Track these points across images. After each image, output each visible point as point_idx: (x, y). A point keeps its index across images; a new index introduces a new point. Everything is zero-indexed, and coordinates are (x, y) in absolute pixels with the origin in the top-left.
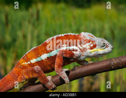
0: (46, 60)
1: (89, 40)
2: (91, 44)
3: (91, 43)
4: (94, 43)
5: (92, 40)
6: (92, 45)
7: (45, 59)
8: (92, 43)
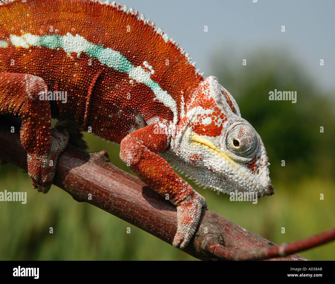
0: (77, 60)
1: (212, 100)
2: (209, 116)
3: (209, 111)
4: (220, 120)
5: (220, 107)
6: (207, 121)
7: (74, 54)
8: (214, 114)
